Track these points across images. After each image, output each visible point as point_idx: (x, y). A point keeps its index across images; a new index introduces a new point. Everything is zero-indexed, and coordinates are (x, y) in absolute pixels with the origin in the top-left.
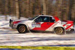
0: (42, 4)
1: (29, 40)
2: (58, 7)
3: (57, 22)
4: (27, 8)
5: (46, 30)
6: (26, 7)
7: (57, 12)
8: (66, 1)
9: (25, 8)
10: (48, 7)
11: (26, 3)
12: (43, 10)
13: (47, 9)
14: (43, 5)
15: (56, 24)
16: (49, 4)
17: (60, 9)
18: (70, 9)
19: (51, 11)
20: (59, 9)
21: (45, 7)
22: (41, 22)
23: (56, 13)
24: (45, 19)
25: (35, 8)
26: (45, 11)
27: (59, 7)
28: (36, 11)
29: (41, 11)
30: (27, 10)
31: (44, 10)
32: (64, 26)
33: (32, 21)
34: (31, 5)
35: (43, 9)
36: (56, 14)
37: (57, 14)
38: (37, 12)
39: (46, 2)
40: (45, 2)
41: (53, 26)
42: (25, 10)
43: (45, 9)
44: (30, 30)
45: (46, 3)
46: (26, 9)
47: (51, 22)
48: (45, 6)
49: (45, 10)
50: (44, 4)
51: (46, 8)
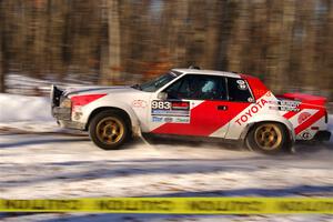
0: (103, 16)
1: (43, 173)
2: (170, 30)
3: (259, 100)
4: (37, 33)
5: (211, 135)
6: (33, 30)
7: (168, 51)
8: (204, 3)
9: (30, 33)
10: (127, 31)
11: (34, 12)
12: (107, 43)
13: (127, 39)
14: (107, 20)
15: (255, 110)
16: (136, 17)
17: (180, 37)
18: (219, 40)
19: (142, 48)
20: (174, 38)
21: (118, 31)
22: (191, 101)
23: (165, 55)
24: (208, 87)
25: (73, 32)
26: (115, 45)
27: (177, 30)
28: (79, 48)
29: (99, 47)
30: (37, 42)
31: (111, 41)
32: (288, 116)
33: (155, 95)
34: (57, 19)
35: (107, 36)
36: (163, 59)
37: (166, 62)
38: (82, 51)
39: (123, 7)
40: (116, 8)
41: (244, 118)
42: (30, 42)
43: (118, 37)
44: (143, 134)
45: (120, 13)
46: (33, 37)
47: (233, 100)
48: (117, 24)
49: (118, 42)
50: (110, 17)
51: (122, 34)
